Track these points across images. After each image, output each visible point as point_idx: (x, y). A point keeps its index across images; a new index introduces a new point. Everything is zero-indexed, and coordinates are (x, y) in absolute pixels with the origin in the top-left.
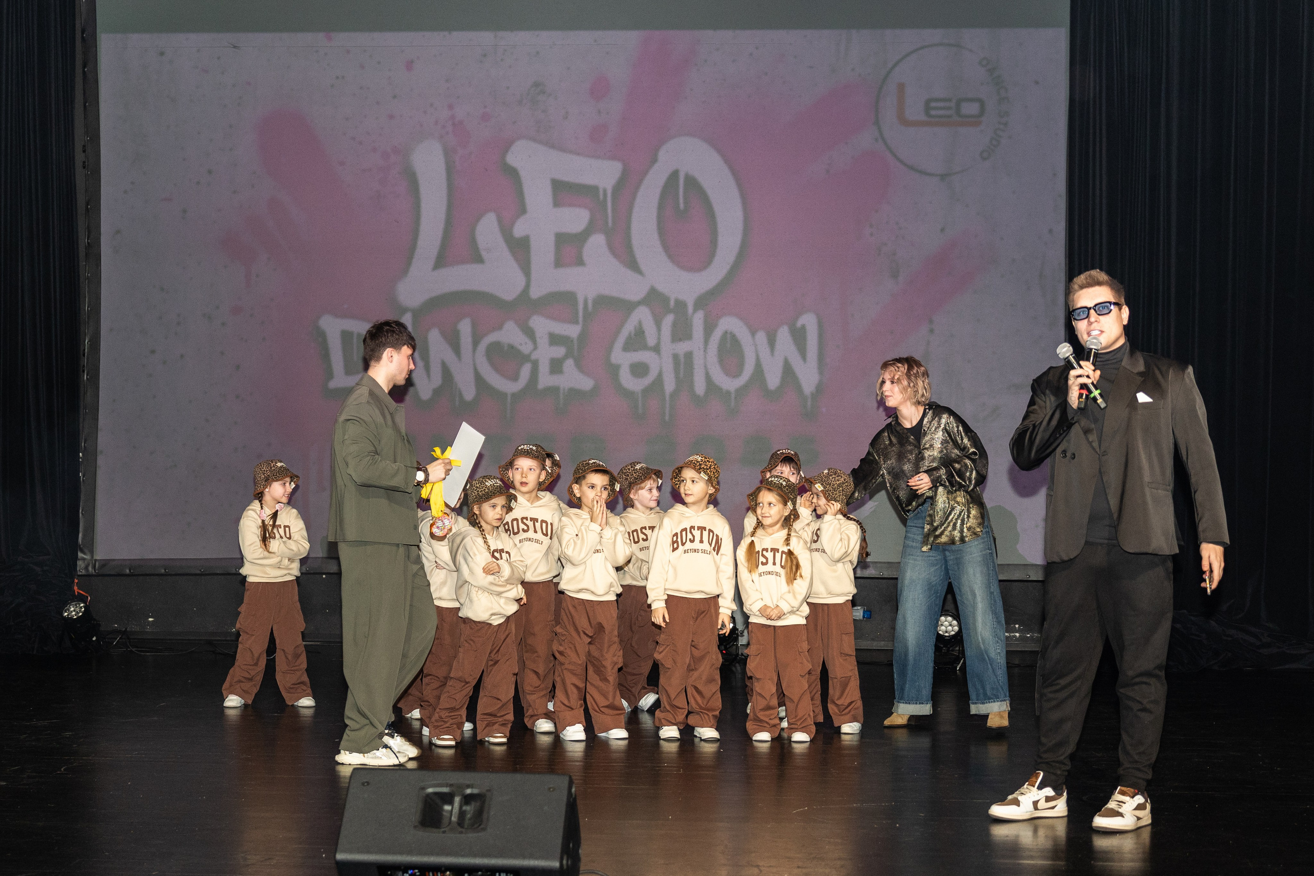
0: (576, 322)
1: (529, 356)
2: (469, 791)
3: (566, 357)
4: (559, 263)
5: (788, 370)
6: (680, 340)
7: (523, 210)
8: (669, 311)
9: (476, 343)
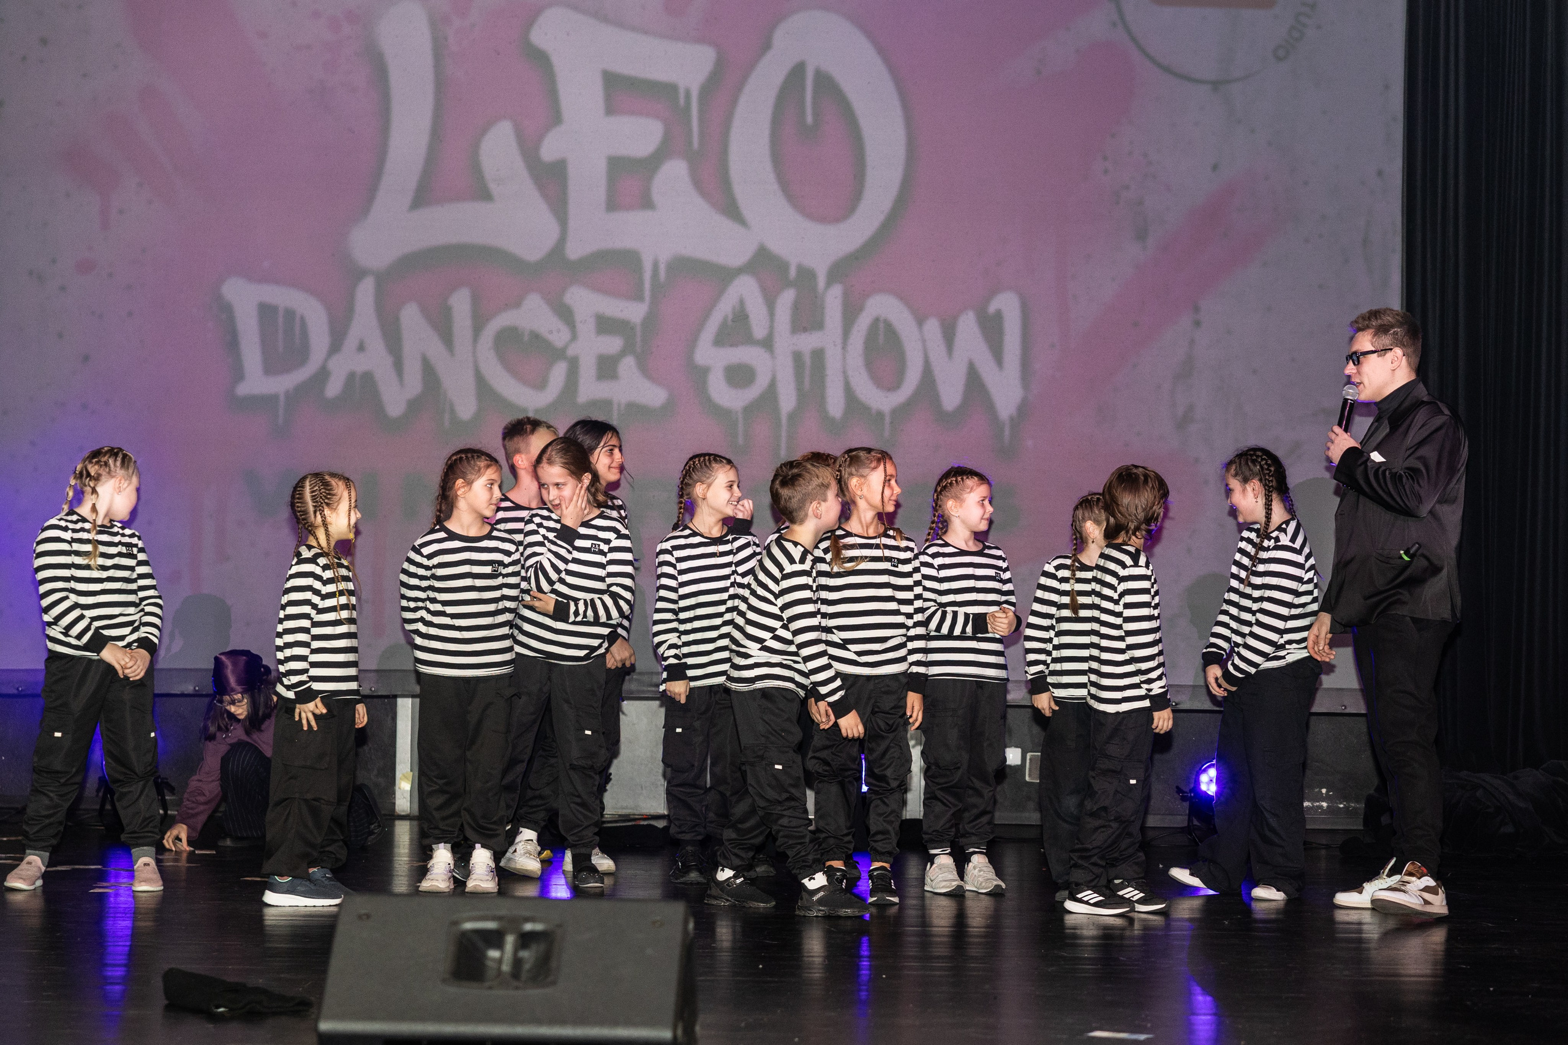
0: (638, 297)
1: (563, 350)
2: (528, 927)
3: (623, 353)
4: (613, 204)
5: (974, 382)
6: (805, 330)
7: (556, 118)
8: (788, 284)
9: (477, 329)
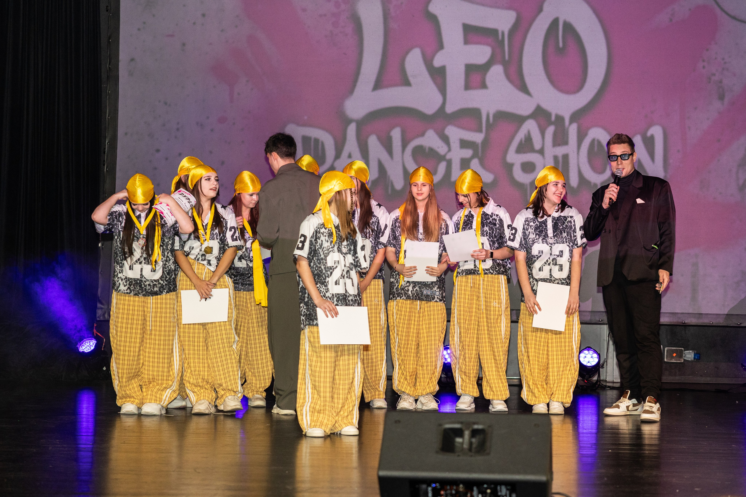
0: (480, 130)
1: (444, 156)
2: (476, 427)
3: (473, 157)
4: (468, 87)
7: (441, 46)
8: (550, 123)
9: (404, 146)
